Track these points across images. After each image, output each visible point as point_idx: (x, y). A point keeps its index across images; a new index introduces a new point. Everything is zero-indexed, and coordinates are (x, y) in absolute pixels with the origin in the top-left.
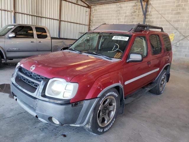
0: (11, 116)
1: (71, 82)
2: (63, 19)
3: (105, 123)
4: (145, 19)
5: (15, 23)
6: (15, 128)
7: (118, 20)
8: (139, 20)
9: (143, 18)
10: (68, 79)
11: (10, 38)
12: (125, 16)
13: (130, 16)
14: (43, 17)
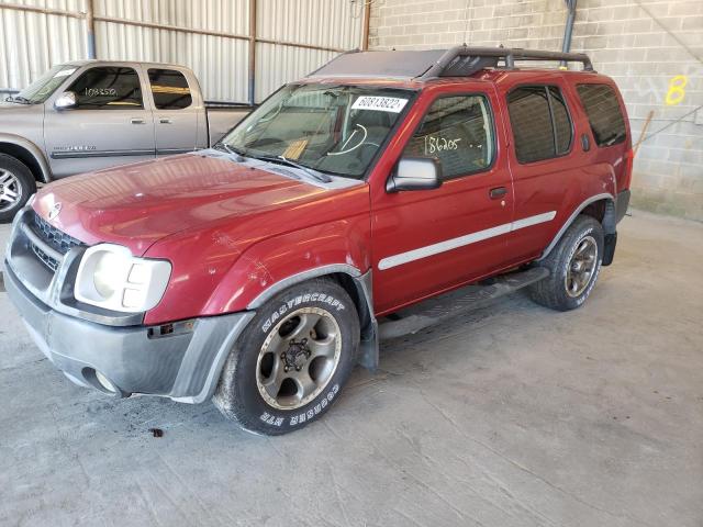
0: (14, 366)
1: (147, 258)
2: (263, 34)
3: (297, 398)
4: (574, 19)
5: (95, 56)
6: (12, 402)
7: (472, 29)
8: (550, 25)
9: (565, 17)
10: (140, 246)
11: (61, 110)
12: (497, 13)
13: (514, 13)
14: (192, 32)
